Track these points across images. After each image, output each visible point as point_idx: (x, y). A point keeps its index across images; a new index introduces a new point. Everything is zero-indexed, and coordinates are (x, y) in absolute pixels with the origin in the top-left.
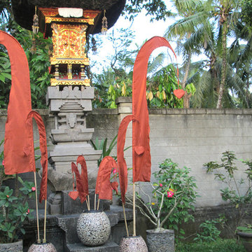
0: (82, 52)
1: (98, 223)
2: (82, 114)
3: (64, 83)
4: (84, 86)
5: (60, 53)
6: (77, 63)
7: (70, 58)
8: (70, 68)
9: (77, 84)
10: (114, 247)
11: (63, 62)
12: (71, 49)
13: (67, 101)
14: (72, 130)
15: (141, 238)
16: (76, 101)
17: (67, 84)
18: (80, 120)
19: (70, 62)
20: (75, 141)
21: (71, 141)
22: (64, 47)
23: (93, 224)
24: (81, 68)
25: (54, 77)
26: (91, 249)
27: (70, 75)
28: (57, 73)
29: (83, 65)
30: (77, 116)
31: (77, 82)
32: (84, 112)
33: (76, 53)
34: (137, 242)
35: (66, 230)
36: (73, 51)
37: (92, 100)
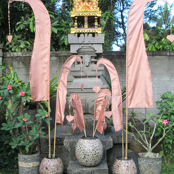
0: (95, 6)
1: (91, 149)
2: (96, 55)
3: (80, 31)
4: (97, 33)
5: (79, 8)
6: (91, 15)
7: (86, 12)
8: (86, 19)
9: (91, 32)
10: (104, 170)
11: (81, 15)
12: (87, 4)
13: (82, 45)
14: (87, 68)
15: (132, 161)
16: (90, 45)
17: (83, 32)
18: (93, 60)
19: (86, 14)
20: (89, 77)
21: (86, 77)
22: (82, 3)
23: (86, 149)
24: (95, 19)
25: (74, 27)
26: (85, 169)
27: (86, 25)
28: (76, 24)
29: (96, 16)
30: (91, 57)
31: (92, 30)
32: (96, 54)
33: (91, 7)
34: (127, 165)
35: (69, 150)
36: (89, 5)
37: (103, 44)
